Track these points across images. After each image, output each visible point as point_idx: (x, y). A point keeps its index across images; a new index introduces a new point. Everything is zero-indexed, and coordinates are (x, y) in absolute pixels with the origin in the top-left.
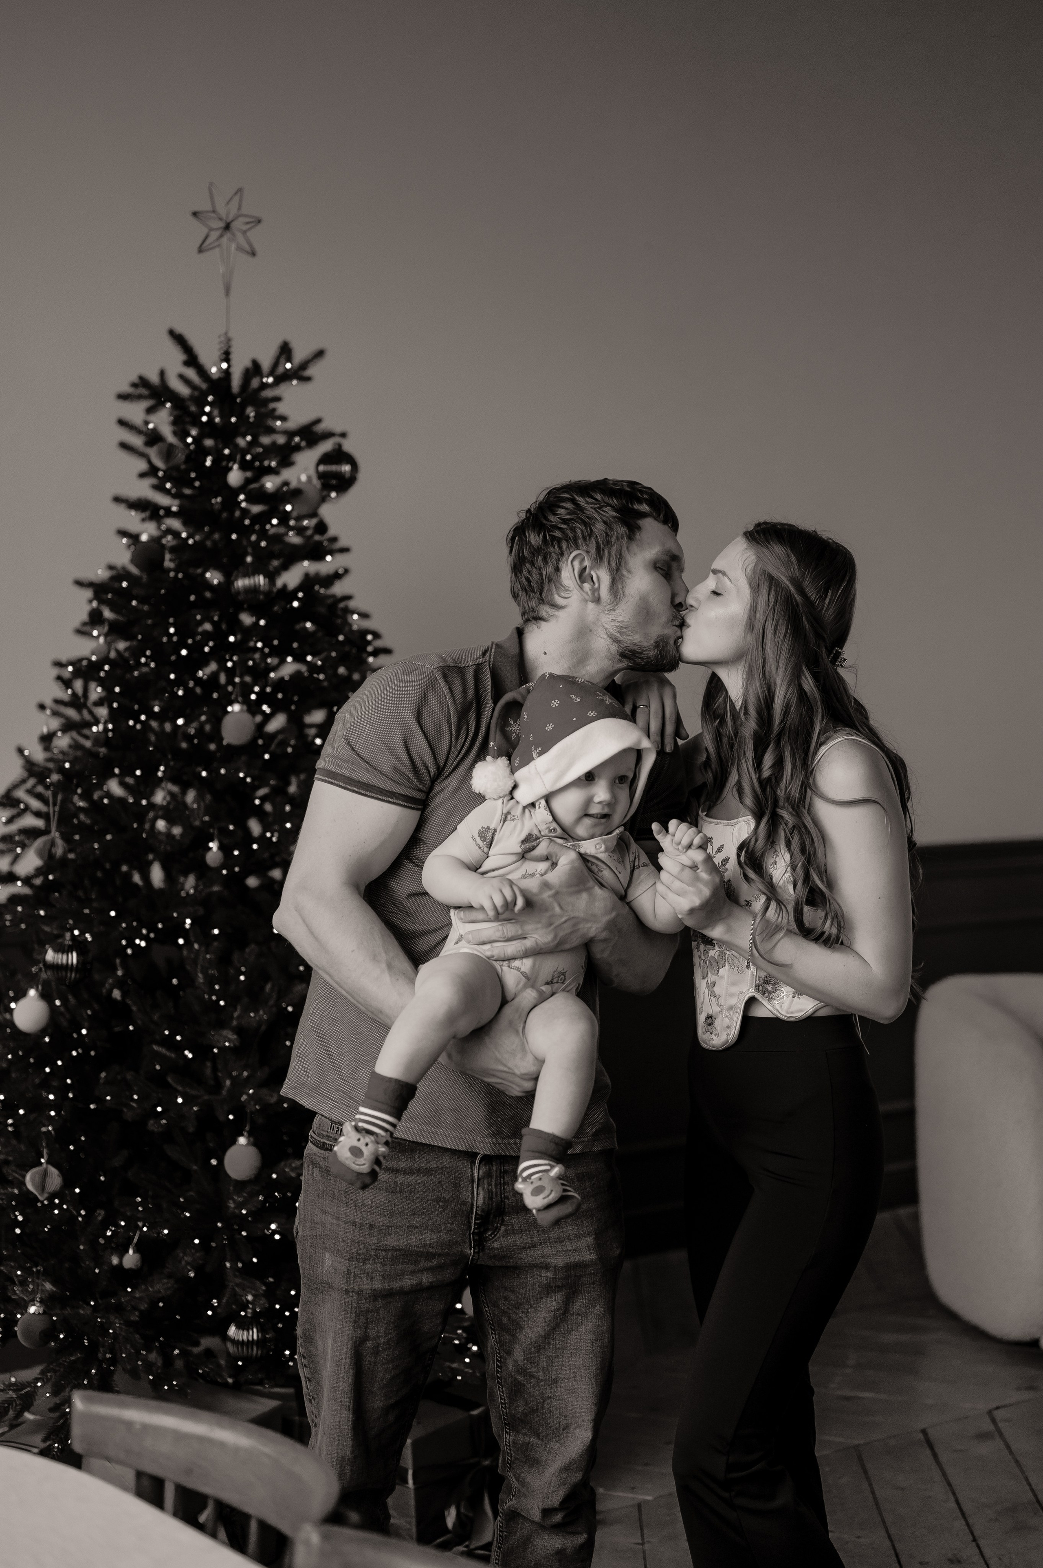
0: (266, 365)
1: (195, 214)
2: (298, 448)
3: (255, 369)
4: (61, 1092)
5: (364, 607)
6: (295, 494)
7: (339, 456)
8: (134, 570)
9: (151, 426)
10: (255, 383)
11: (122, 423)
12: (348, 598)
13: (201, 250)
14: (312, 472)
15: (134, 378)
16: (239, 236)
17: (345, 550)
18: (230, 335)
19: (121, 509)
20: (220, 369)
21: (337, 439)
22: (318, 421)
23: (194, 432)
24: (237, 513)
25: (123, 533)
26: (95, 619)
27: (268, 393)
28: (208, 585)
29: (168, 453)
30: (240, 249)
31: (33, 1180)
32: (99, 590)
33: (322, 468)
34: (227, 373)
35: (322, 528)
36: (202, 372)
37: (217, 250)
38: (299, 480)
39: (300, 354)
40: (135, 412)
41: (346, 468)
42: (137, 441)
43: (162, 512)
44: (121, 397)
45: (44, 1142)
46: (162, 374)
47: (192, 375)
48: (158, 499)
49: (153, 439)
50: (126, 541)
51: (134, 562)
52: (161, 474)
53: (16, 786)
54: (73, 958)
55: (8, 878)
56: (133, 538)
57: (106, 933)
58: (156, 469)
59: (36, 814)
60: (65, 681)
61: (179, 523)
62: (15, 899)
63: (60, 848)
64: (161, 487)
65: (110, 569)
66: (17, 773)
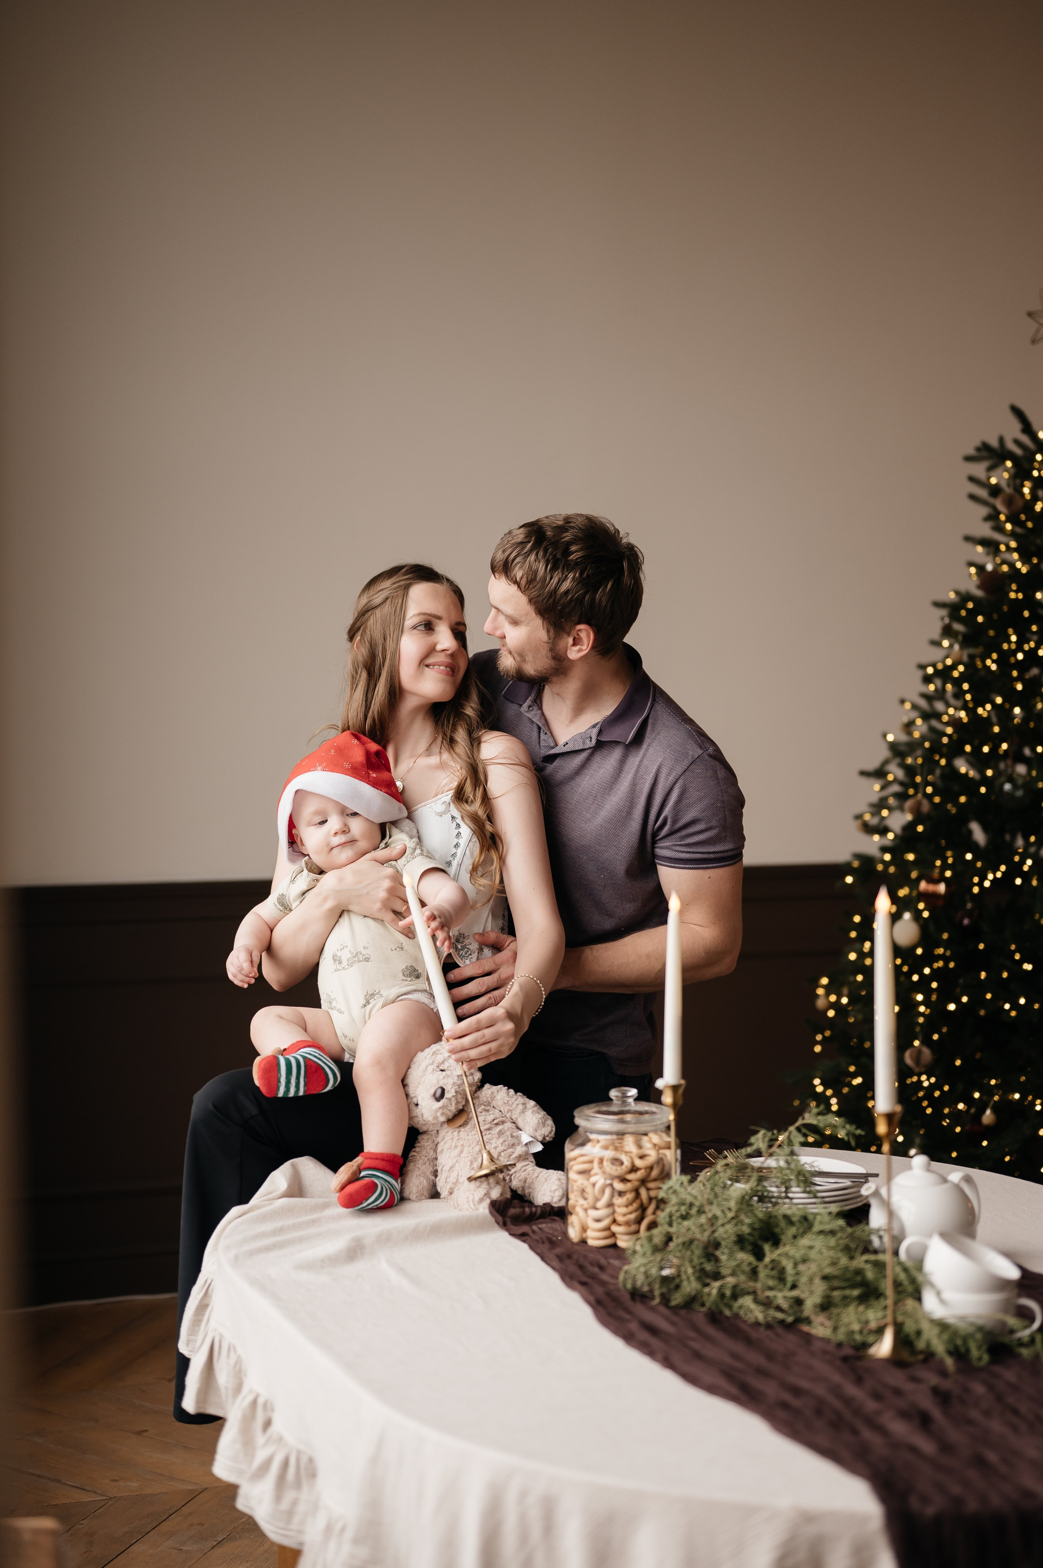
1: (1030, 314)
4: (928, 992)
8: (979, 593)
9: (993, 481)
11: (972, 479)
13: (1033, 343)
15: (978, 443)
19: (968, 546)
23: (1027, 483)
25: (971, 564)
26: (947, 631)
28: (1040, 603)
29: (1009, 502)
31: (911, 1056)
32: (953, 609)
36: (1034, 437)
40: (979, 469)
42: (983, 493)
43: (1003, 548)
44: (968, 459)
45: (918, 1029)
46: (1001, 440)
47: (1025, 439)
48: (997, 537)
49: (995, 491)
50: (973, 570)
51: (979, 587)
52: (1002, 517)
53: (886, 762)
54: (942, 888)
55: (883, 831)
56: (981, 569)
57: (963, 871)
58: (999, 513)
59: (901, 783)
60: (927, 679)
61: (1015, 556)
62: (884, 849)
63: (926, 807)
64: (1000, 529)
65: (957, 593)
66: (884, 753)
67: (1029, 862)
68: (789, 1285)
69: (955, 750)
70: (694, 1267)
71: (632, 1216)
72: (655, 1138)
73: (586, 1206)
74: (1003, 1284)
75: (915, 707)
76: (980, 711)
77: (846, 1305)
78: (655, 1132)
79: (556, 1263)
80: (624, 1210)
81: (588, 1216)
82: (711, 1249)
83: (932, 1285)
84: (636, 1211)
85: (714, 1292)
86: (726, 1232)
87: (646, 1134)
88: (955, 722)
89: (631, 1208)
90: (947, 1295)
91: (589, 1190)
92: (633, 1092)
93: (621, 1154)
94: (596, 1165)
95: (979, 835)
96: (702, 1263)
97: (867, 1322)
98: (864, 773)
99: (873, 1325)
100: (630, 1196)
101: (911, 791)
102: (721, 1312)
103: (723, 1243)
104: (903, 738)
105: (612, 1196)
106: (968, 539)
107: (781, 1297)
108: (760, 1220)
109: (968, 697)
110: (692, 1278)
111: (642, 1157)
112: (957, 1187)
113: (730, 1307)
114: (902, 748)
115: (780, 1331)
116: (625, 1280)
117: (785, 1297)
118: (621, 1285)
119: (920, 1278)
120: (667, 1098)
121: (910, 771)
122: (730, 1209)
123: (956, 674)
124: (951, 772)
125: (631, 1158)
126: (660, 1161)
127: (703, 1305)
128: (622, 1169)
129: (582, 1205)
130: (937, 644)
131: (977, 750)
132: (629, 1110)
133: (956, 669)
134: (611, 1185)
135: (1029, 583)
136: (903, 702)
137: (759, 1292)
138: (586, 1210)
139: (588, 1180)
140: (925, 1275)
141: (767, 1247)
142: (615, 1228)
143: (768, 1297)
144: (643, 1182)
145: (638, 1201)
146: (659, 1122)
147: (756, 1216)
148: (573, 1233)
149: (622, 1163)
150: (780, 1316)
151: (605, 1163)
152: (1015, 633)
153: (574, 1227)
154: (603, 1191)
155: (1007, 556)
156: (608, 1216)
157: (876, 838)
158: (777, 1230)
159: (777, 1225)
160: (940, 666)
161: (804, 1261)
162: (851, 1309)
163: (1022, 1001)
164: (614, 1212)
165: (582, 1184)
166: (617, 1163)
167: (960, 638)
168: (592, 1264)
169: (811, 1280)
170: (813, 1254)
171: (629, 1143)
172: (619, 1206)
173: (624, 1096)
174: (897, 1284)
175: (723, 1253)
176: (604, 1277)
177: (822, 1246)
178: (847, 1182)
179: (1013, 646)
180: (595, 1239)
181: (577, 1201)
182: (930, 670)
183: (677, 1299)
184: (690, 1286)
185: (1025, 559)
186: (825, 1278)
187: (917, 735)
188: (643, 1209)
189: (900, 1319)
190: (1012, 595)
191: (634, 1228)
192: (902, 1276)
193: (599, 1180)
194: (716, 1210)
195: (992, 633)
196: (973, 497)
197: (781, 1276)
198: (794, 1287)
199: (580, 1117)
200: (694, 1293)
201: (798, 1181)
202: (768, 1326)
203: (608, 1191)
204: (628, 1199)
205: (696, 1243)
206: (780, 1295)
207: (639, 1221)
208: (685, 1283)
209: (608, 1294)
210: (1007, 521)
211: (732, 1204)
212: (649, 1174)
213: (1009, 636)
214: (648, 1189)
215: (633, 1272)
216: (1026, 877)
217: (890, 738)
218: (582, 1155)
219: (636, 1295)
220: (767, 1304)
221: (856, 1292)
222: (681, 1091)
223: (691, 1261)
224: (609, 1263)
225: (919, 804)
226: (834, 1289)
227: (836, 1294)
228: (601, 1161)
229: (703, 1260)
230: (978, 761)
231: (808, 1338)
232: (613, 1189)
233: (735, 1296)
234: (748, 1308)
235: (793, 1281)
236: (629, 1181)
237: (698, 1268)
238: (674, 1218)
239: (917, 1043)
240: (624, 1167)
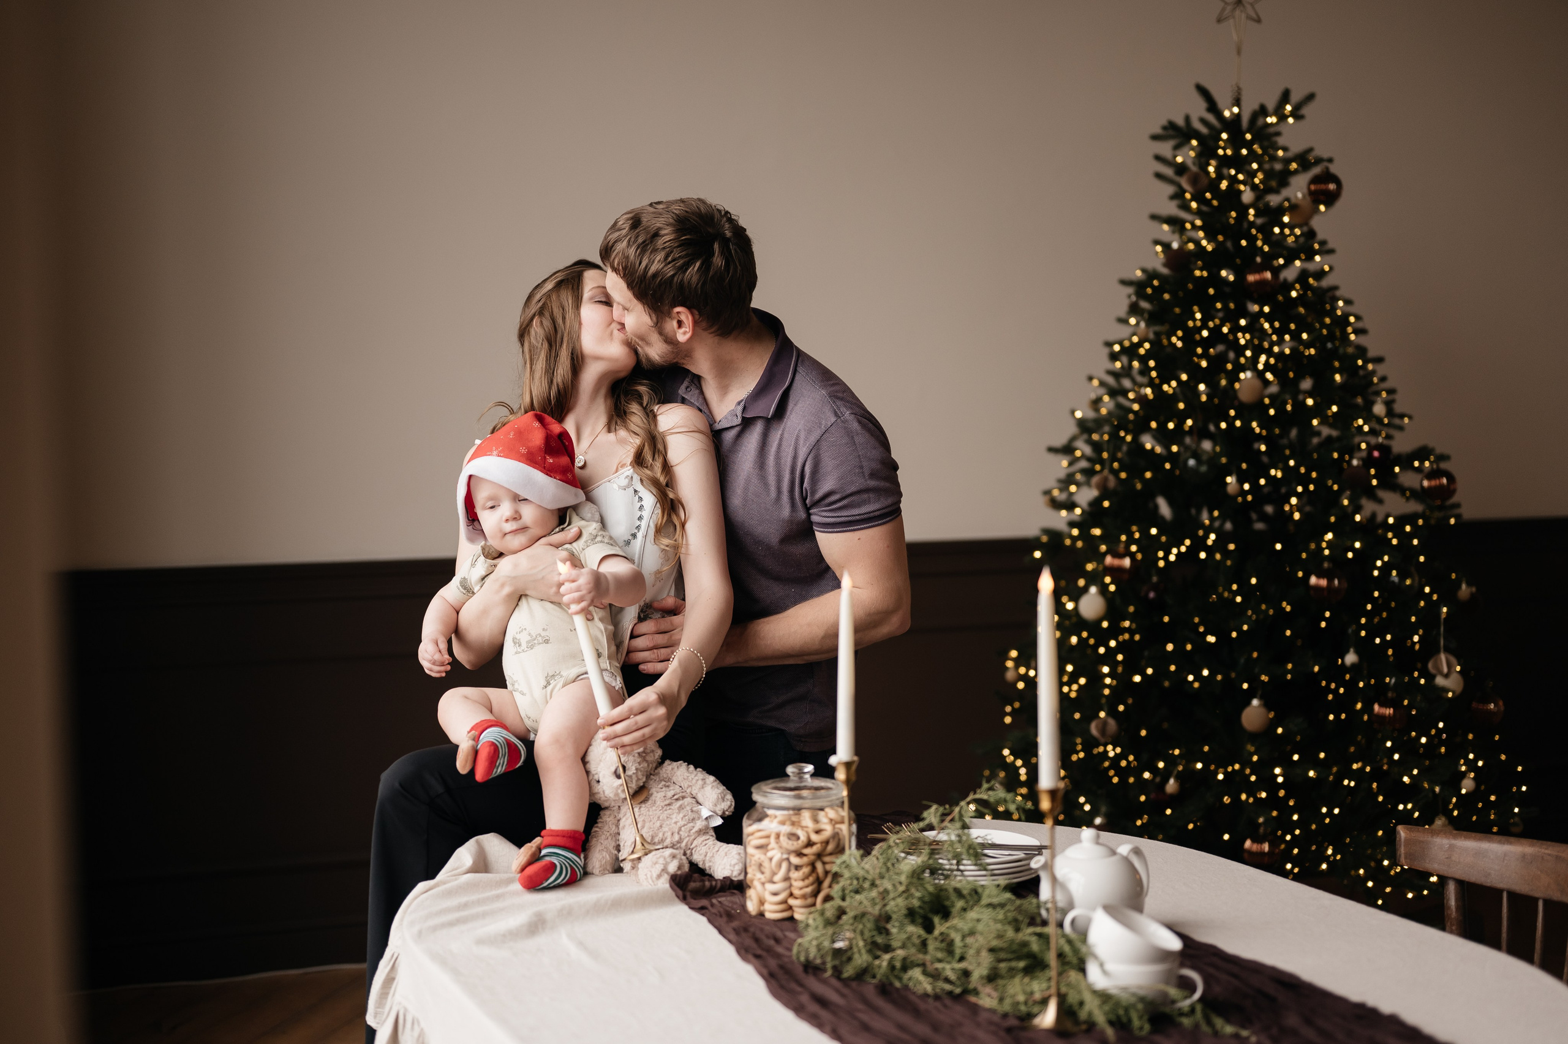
0: (1271, 106)
2: (1296, 172)
3: (1263, 111)
4: (1113, 665)
5: (1348, 296)
6: (1293, 208)
7: (1328, 177)
8: (1165, 271)
9: (1179, 159)
10: (1260, 122)
11: (1158, 158)
12: (1336, 288)
13: (1219, 21)
14: (1305, 190)
15: (1164, 122)
16: (1249, 7)
17: (1331, 251)
18: (1241, 86)
19: (1154, 224)
20: (1232, 113)
21: (1326, 164)
22: (1310, 150)
23: (1213, 162)
24: (1245, 225)
25: (1157, 242)
26: (1134, 309)
27: (1272, 130)
28: (1225, 281)
29: (1194, 181)
30: (1249, 18)
31: (1097, 727)
32: (1140, 287)
33: (1313, 187)
34: (1238, 116)
35: (1311, 234)
36: (1219, 115)
37: (1231, 21)
38: (1296, 197)
39: (1295, 97)
40: (1165, 148)
41: (1332, 186)
42: (1169, 172)
43: (1188, 226)
44: (1155, 138)
45: (1104, 701)
46: (1187, 119)
47: (1211, 118)
48: (1183, 215)
49: (1181, 169)
50: (1159, 248)
51: (1166, 265)
52: (1188, 196)
53: (1073, 439)
54: (1127, 562)
55: (1070, 506)
56: (1166, 246)
57: (1149, 546)
58: (1184, 191)
59: (1089, 459)
60: (1114, 357)
61: (1201, 234)
62: (1072, 524)
63: (1112, 482)
64: (1185, 207)
65: (1144, 271)
66: (1073, 429)
67: (1213, 536)
68: (957, 956)
69: (1140, 427)
70: (865, 940)
71: (809, 890)
72: (831, 813)
73: (763, 880)
74: (1164, 956)
75: (1102, 384)
76: (1165, 387)
77: (1013, 977)
78: (831, 807)
79: (732, 936)
80: (800, 884)
81: (765, 889)
82: (882, 923)
83: (1096, 957)
84: (812, 884)
85: (885, 964)
86: (897, 905)
87: (822, 809)
88: (1141, 399)
89: (807, 882)
90: (1109, 967)
91: (766, 864)
92: (810, 768)
93: (797, 829)
94: (772, 840)
95: (1164, 509)
96: (873, 936)
97: (1032, 993)
98: (1052, 450)
99: (1038, 996)
100: (806, 870)
101: (1098, 467)
102: (891, 984)
103: (894, 916)
104: (1091, 414)
105: (789, 870)
106: (1154, 217)
107: (949, 969)
108: (930, 894)
109: (1154, 374)
110: (863, 951)
111: (818, 832)
112: (1126, 860)
113: (900, 979)
114: (1090, 425)
115: (948, 1002)
116: (799, 953)
117: (953, 969)
118: (794, 958)
119: (1084, 949)
120: (841, 775)
121: (1097, 447)
122: (901, 883)
123: (1142, 351)
124: (1137, 447)
125: (807, 833)
126: (836, 836)
127: (874, 977)
128: (798, 844)
129: (760, 879)
130: (1124, 321)
131: (1162, 426)
132: (805, 786)
133: (1142, 346)
134: (788, 859)
135: (1213, 261)
136: (1090, 379)
137: (928, 964)
138: (763, 884)
139: (765, 854)
140: (1089, 947)
141: (936, 920)
142: (791, 902)
143: (937, 969)
144: (819, 856)
145: (814, 875)
146: (834, 798)
147: (926, 889)
148: (752, 907)
149: (798, 838)
150: (948, 987)
151: (782, 838)
152: (1201, 311)
153: (751, 900)
154: (779, 866)
155: (1192, 234)
156: (784, 890)
157: (1064, 513)
158: (947, 903)
159: (948, 898)
160: (1127, 344)
161: (972, 933)
162: (1017, 980)
163: (1205, 673)
164: (791, 886)
165: (759, 859)
166: (794, 838)
167: (1146, 315)
168: (768, 937)
169: (978, 952)
170: (980, 927)
171: (806, 818)
172: (796, 880)
173: (801, 773)
174: (1061, 955)
175: (893, 926)
176: (780, 950)
177: (990, 919)
178: (1021, 855)
179: (1199, 324)
180: (772, 912)
181: (754, 875)
182: (1117, 348)
183: (849, 971)
184: (861, 958)
185: (1210, 238)
186: (992, 950)
187: (1104, 411)
188: (819, 882)
189: (1064, 990)
190: (1198, 273)
191: (810, 901)
192: (1067, 949)
193: (776, 854)
194: (887, 884)
195: (1177, 310)
196: (1159, 176)
197: (949, 947)
198: (962, 959)
199: (757, 793)
200: (865, 965)
201: (968, 854)
202: (937, 997)
203: (784, 865)
204: (804, 873)
205: (868, 916)
206: (948, 967)
207: (815, 894)
208: (856, 956)
209: (782, 967)
210: (1193, 199)
211: (903, 878)
212: (825, 849)
213: (1194, 313)
214: (824, 863)
215: (806, 945)
216: (1210, 551)
217: (1079, 414)
218: (760, 831)
219: (811, 968)
220: (935, 976)
221: (1022, 964)
222: (854, 767)
223: (862, 933)
224: (785, 936)
225: (1106, 479)
226: (1000, 961)
227: (1003, 965)
228: (778, 836)
229: (875, 933)
230: (1164, 437)
231: (975, 1009)
232: (790, 863)
233: (905, 968)
234: (917, 980)
235: (962, 953)
236: (805, 855)
237: (869, 940)
238: (847, 892)
239: (1102, 714)
240: (800, 842)
